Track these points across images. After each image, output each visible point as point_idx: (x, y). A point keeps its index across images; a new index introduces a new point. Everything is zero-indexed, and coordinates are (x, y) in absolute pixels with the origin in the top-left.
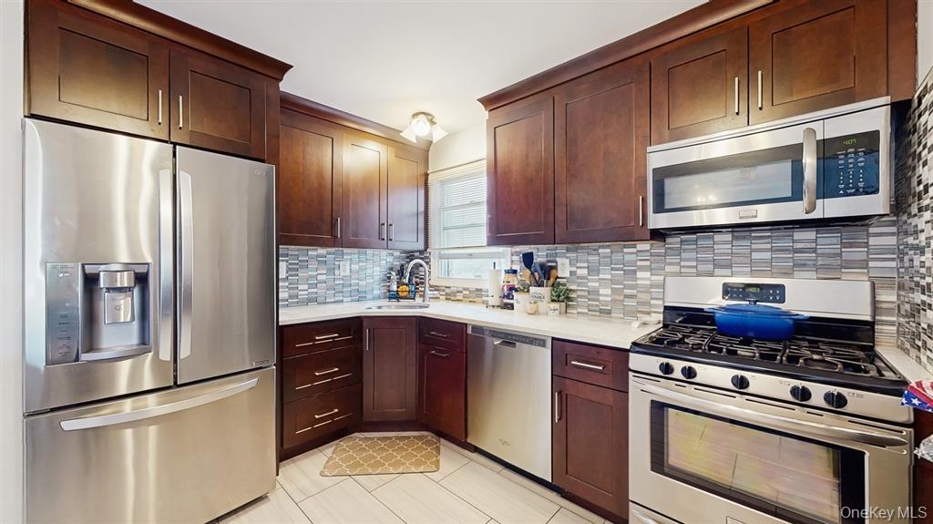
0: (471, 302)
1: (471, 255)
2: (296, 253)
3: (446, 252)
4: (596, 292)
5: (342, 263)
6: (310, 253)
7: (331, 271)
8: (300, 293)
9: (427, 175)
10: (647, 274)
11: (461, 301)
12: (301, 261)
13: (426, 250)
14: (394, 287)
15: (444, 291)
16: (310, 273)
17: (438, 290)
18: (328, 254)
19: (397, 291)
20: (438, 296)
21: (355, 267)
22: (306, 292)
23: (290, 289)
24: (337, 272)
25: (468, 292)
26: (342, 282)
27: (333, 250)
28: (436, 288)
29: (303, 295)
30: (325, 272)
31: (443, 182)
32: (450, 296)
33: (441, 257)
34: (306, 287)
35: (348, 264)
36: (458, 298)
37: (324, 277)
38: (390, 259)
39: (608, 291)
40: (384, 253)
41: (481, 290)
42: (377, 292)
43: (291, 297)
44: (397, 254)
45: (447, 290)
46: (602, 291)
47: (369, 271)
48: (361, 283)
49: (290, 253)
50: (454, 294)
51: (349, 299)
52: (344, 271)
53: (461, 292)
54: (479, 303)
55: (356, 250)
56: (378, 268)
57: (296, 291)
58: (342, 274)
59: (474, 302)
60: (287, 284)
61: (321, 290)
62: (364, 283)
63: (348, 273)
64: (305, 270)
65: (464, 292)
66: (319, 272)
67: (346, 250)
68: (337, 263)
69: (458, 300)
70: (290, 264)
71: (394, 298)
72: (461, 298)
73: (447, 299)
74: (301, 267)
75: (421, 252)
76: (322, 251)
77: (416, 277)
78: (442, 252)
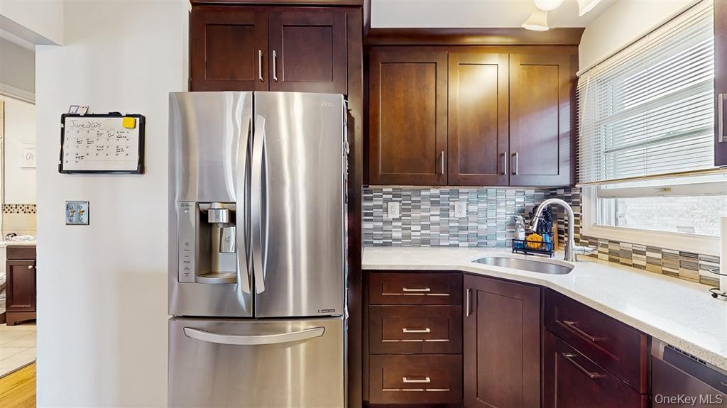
0: (664, 273)
1: (666, 189)
2: (410, 193)
3: (611, 186)
5: (457, 204)
6: (423, 193)
7: (445, 213)
8: (413, 233)
9: (575, 80)
11: (644, 268)
12: (414, 202)
13: (573, 185)
14: (522, 236)
15: (606, 246)
16: (422, 214)
17: (596, 244)
18: (442, 193)
19: (525, 241)
20: (596, 253)
21: (473, 208)
22: (419, 233)
23: (403, 229)
24: (451, 214)
25: (659, 256)
26: (457, 224)
27: (447, 189)
28: (593, 241)
29: (416, 236)
30: (438, 213)
31: (602, 82)
32: (619, 256)
33: (602, 195)
34: (419, 228)
35: (465, 203)
36: (635, 261)
37: (437, 219)
38: (520, 200)
40: (511, 192)
41: (695, 256)
42: (501, 239)
43: (404, 237)
44: (531, 192)
45: (612, 247)
47: (491, 214)
48: (481, 227)
49: (403, 193)
50: (628, 254)
51: (466, 244)
52: (460, 212)
53: (643, 253)
54: (692, 279)
55: (474, 189)
56: (504, 210)
57: (408, 232)
58: (458, 215)
59: (677, 275)
60: (400, 224)
61: (434, 232)
62: (484, 227)
63: (464, 215)
64: (417, 211)
65: (648, 254)
66: (432, 213)
67: (462, 189)
68: (451, 204)
69: (634, 266)
70: (403, 204)
71: (520, 249)
72: (644, 263)
73: (611, 260)
74: (415, 208)
75: (566, 189)
76: (435, 191)
77: (560, 223)
78: (603, 187)
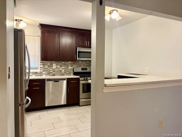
4: (61, 71)
10: (70, 67)
39: (64, 70)
46: (63, 70)
